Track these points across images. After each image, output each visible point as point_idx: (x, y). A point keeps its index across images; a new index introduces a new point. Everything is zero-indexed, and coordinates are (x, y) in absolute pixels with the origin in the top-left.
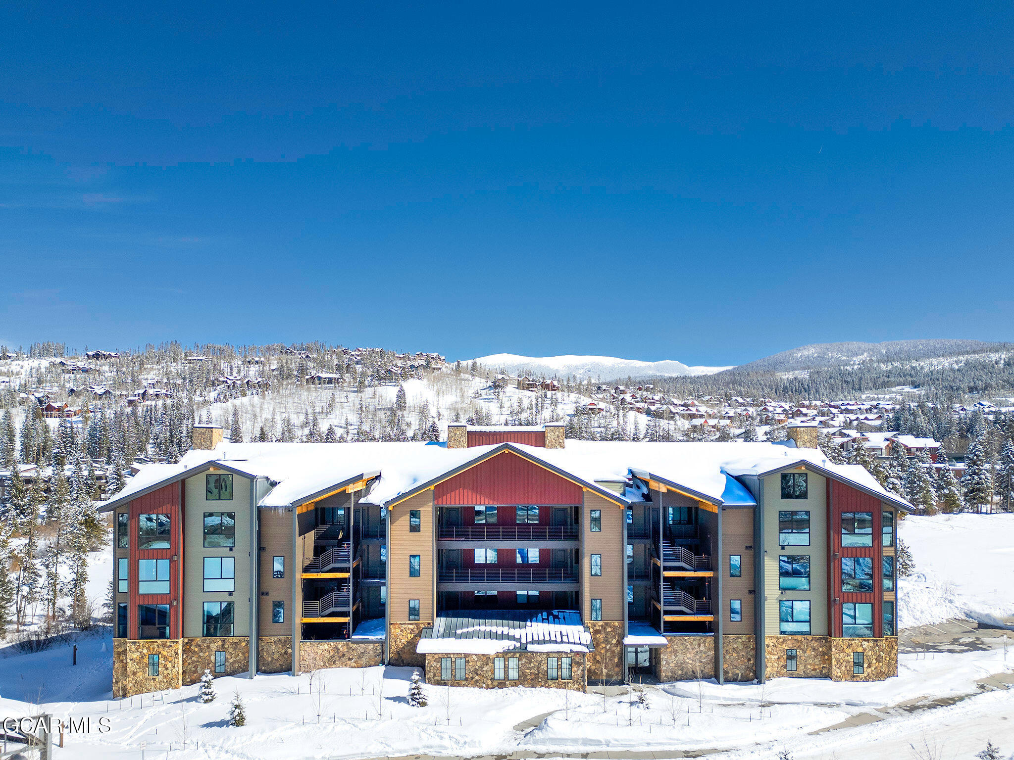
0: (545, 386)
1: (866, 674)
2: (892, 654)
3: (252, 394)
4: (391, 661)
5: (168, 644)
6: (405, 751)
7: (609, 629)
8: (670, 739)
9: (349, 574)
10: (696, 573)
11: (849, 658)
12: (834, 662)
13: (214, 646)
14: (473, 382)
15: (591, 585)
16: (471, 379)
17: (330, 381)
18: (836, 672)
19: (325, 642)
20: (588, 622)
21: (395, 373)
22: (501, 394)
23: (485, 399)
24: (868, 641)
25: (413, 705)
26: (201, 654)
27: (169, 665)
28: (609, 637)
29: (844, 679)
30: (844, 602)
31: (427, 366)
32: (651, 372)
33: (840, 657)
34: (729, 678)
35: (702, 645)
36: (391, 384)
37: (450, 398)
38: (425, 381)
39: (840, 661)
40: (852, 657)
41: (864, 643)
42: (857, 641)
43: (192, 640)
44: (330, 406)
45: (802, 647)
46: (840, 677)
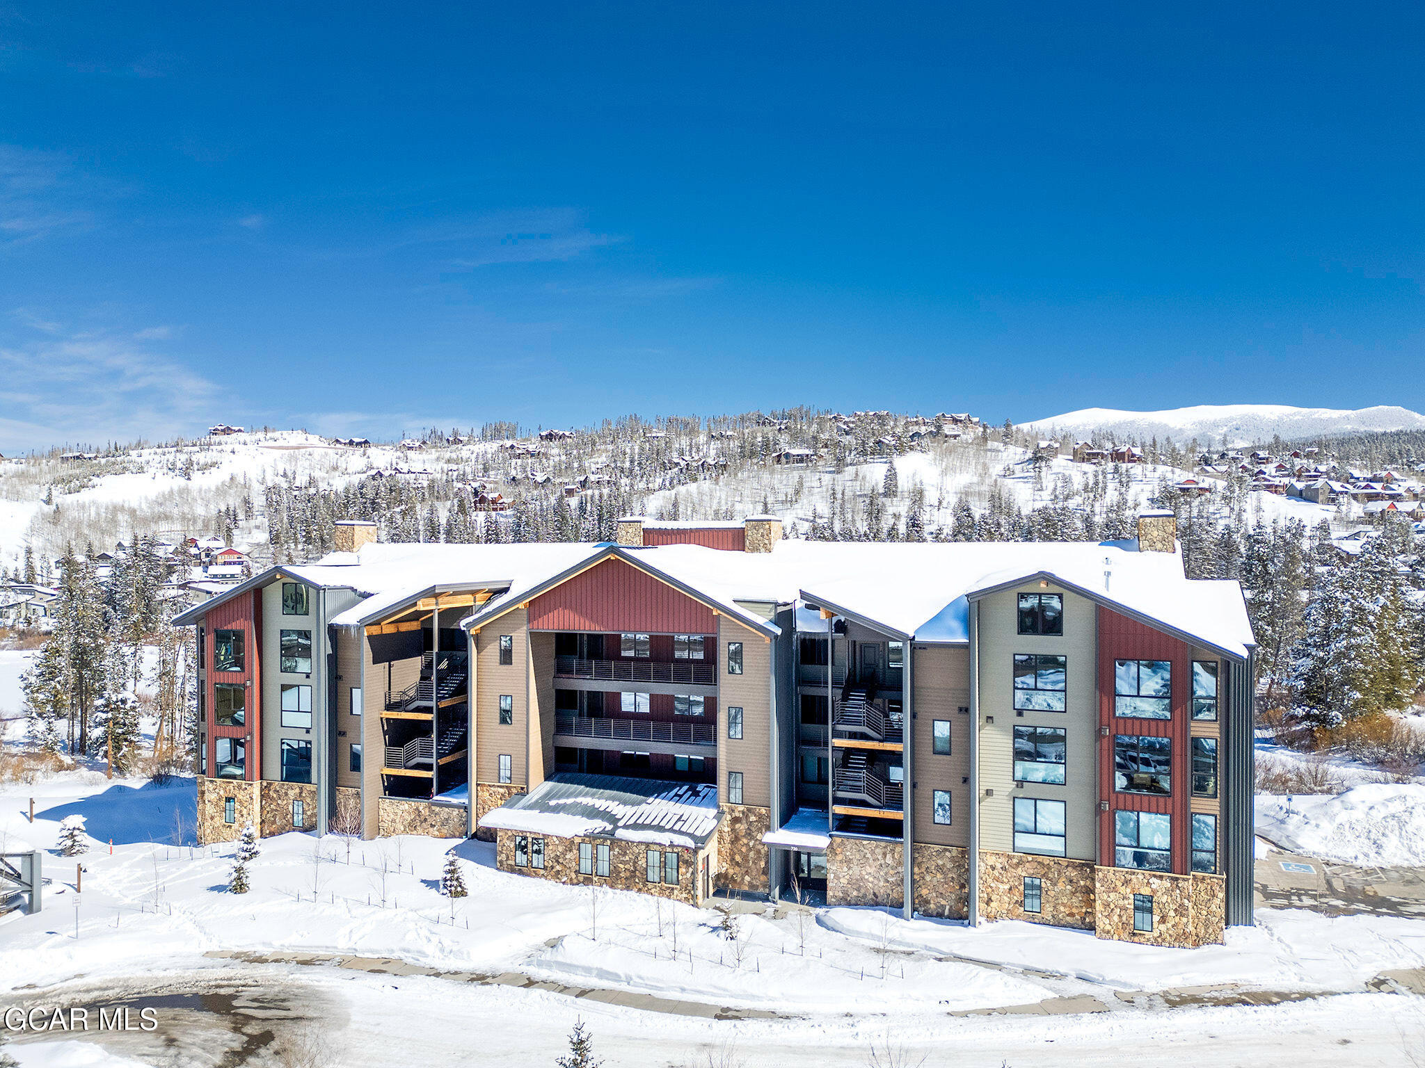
0: (1118, 456)
1: (1156, 933)
2: (1213, 906)
3: (705, 479)
4: (479, 833)
5: (244, 786)
6: (377, 952)
7: (753, 818)
8: (715, 987)
9: (432, 715)
10: (881, 744)
11: (1126, 902)
12: (1099, 906)
13: (291, 793)
14: (1005, 454)
15: (729, 753)
16: (1003, 449)
17: (801, 459)
18: (1102, 922)
19: (406, 801)
20: (724, 804)
21: (887, 445)
22: (1044, 469)
23: (1020, 478)
24: (1161, 877)
25: (443, 894)
26: (279, 802)
27: (245, 812)
28: (753, 829)
29: (1116, 937)
30: (1117, 809)
31: (937, 434)
32: (1349, 427)
33: (1110, 900)
34: (930, 911)
35: (888, 856)
36: (882, 460)
37: (964, 478)
38: (931, 455)
39: (1109, 905)
40: (1132, 901)
41: (1153, 880)
42: (1141, 877)
43: (271, 784)
44: (797, 492)
45: (1050, 875)
46: (1108, 932)
